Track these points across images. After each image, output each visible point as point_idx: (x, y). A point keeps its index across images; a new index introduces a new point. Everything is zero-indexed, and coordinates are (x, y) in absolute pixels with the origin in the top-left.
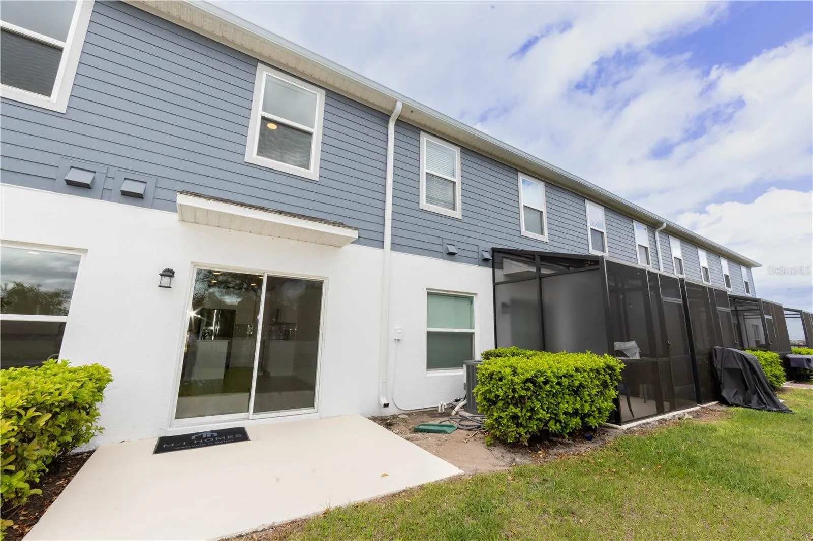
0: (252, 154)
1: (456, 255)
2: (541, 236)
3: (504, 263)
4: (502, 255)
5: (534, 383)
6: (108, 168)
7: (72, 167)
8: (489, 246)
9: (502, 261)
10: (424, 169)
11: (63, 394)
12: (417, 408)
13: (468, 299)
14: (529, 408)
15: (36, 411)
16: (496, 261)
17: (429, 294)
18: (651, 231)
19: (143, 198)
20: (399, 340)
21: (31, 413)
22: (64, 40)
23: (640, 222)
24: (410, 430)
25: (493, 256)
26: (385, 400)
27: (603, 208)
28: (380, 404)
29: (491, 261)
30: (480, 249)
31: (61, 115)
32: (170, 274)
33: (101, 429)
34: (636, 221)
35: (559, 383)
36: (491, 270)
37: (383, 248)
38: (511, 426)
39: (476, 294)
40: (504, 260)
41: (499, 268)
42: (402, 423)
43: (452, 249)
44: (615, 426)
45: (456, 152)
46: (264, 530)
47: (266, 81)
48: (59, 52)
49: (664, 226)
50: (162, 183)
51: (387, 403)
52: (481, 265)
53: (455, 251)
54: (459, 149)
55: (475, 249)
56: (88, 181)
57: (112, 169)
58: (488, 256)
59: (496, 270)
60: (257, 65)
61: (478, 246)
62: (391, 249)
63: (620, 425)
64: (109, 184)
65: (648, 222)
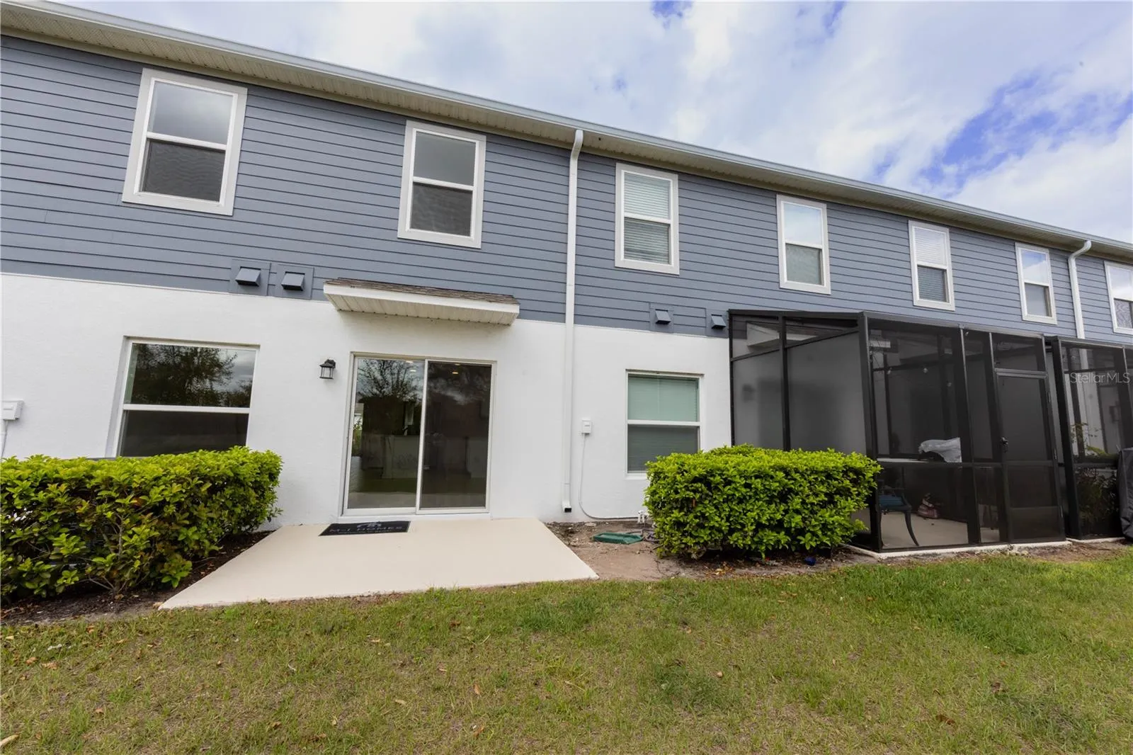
0: (405, 229)
1: (670, 324)
2: (819, 286)
3: (748, 329)
4: (745, 319)
5: (708, 484)
6: (271, 264)
7: (241, 267)
8: (724, 308)
9: (746, 327)
10: (622, 213)
11: (221, 469)
12: (613, 517)
13: (691, 381)
14: (699, 514)
15: (199, 480)
16: (734, 327)
17: (630, 377)
18: (1062, 257)
19: (302, 290)
20: (587, 434)
21: (196, 481)
22: (225, 142)
23: (1035, 245)
24: (591, 539)
25: (731, 320)
26: (569, 504)
27: (947, 230)
28: (562, 508)
29: (726, 330)
30: (709, 314)
31: (229, 218)
32: (330, 365)
33: (280, 511)
34: (1020, 244)
35: (747, 486)
36: (727, 341)
37: (565, 322)
38: (675, 534)
39: (702, 375)
40: (749, 326)
41: (739, 338)
42: (585, 532)
43: (663, 316)
44: (870, 553)
45: (673, 181)
46: (369, 596)
47: (417, 137)
48: (222, 155)
49: (1088, 245)
50: (319, 272)
51: (570, 507)
52: (709, 336)
53: (667, 319)
54: (676, 177)
55: (701, 313)
56: (254, 279)
57: (274, 264)
58: (719, 321)
59: (735, 341)
60: (405, 123)
61: (705, 309)
62: (575, 323)
63: (878, 552)
64: (273, 279)
65: (1052, 243)
